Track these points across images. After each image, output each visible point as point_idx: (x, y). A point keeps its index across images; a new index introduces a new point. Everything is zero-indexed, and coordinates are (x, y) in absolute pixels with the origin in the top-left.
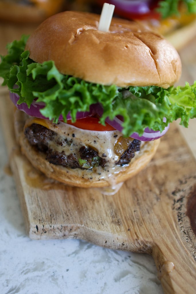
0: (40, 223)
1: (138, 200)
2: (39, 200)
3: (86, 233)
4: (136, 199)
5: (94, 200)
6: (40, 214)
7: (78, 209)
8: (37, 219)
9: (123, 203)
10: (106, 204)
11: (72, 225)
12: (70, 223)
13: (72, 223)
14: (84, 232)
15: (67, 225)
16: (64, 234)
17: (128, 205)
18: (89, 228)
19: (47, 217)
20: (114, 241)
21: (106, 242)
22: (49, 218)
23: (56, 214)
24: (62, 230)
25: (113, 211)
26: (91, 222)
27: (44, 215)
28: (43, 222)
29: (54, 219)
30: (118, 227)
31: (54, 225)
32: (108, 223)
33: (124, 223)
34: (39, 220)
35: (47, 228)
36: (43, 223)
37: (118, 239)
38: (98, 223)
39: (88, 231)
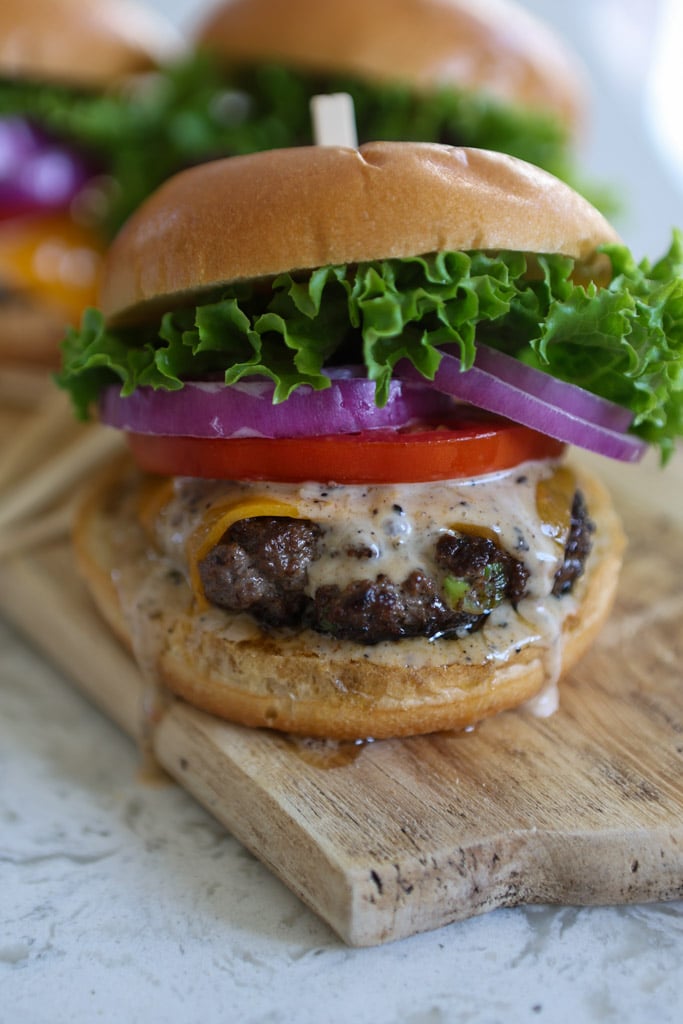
0: (379, 861)
1: (668, 720)
2: (334, 798)
3: (553, 855)
4: (661, 719)
5: (523, 755)
6: (366, 836)
7: (488, 790)
8: (361, 853)
9: (626, 739)
10: (572, 756)
11: (497, 837)
12: (484, 835)
13: (494, 834)
14: (545, 852)
15: (477, 843)
16: (474, 884)
17: (647, 740)
18: (561, 833)
19: (394, 839)
20: (662, 854)
21: (635, 868)
22: (403, 840)
23: (420, 822)
24: (466, 866)
25: (606, 767)
26: (557, 815)
27: (381, 835)
28: (385, 854)
29: (421, 836)
30: (653, 804)
31: (432, 853)
32: (617, 803)
33: (667, 789)
34: (371, 853)
35: (412, 869)
36: (391, 859)
37: (674, 841)
38: (580, 810)
39: (560, 845)
